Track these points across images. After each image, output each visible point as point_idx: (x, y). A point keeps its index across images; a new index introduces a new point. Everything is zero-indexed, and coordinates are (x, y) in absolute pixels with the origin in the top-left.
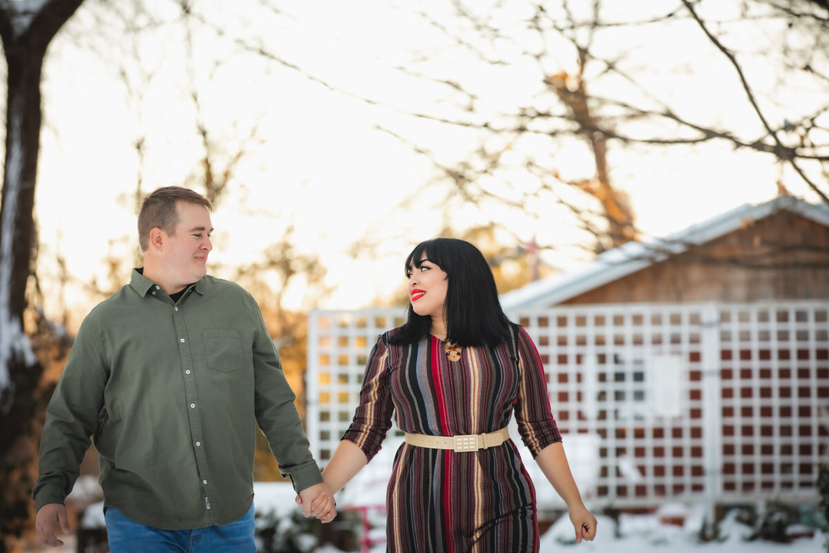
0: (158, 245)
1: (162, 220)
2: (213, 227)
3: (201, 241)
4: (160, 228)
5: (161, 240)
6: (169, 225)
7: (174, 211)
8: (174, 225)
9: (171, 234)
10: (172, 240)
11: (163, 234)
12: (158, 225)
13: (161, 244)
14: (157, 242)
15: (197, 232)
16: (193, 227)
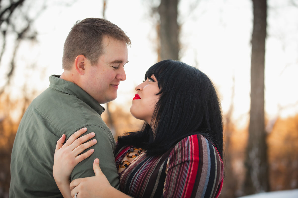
0: (81, 69)
1: (88, 49)
2: (128, 60)
3: (118, 71)
4: (85, 55)
5: (84, 65)
6: (94, 55)
7: (100, 44)
8: (98, 55)
9: (94, 63)
10: (94, 68)
11: (87, 62)
12: (83, 52)
13: (84, 69)
14: (80, 67)
15: (116, 65)
16: (114, 59)
